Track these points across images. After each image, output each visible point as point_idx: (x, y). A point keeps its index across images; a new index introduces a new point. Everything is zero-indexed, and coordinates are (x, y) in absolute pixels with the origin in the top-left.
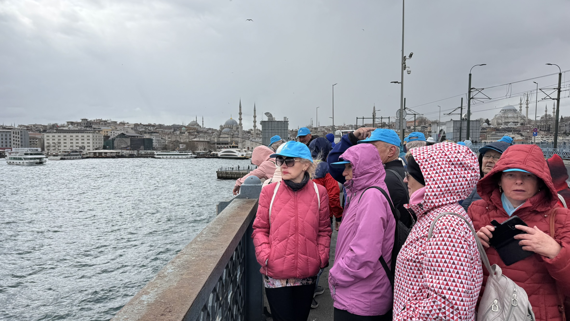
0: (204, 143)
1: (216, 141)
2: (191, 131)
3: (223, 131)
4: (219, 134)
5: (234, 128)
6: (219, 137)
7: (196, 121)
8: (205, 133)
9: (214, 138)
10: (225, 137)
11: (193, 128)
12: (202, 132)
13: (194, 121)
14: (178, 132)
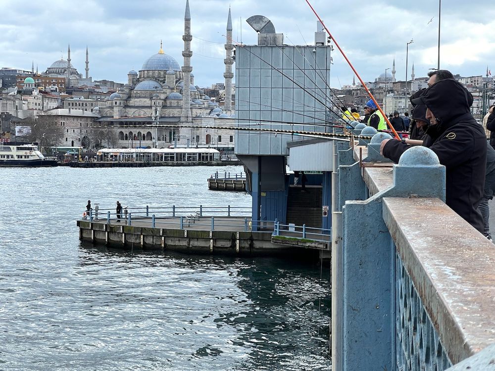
0: (83, 122)
1: (116, 116)
2: (50, 88)
3: (138, 87)
4: (125, 97)
5: (170, 81)
6: (126, 106)
7: (69, 60)
8: (91, 92)
9: (112, 108)
10: (141, 104)
11: (57, 79)
12: (80, 90)
13: (62, 62)
14: (13, 91)
